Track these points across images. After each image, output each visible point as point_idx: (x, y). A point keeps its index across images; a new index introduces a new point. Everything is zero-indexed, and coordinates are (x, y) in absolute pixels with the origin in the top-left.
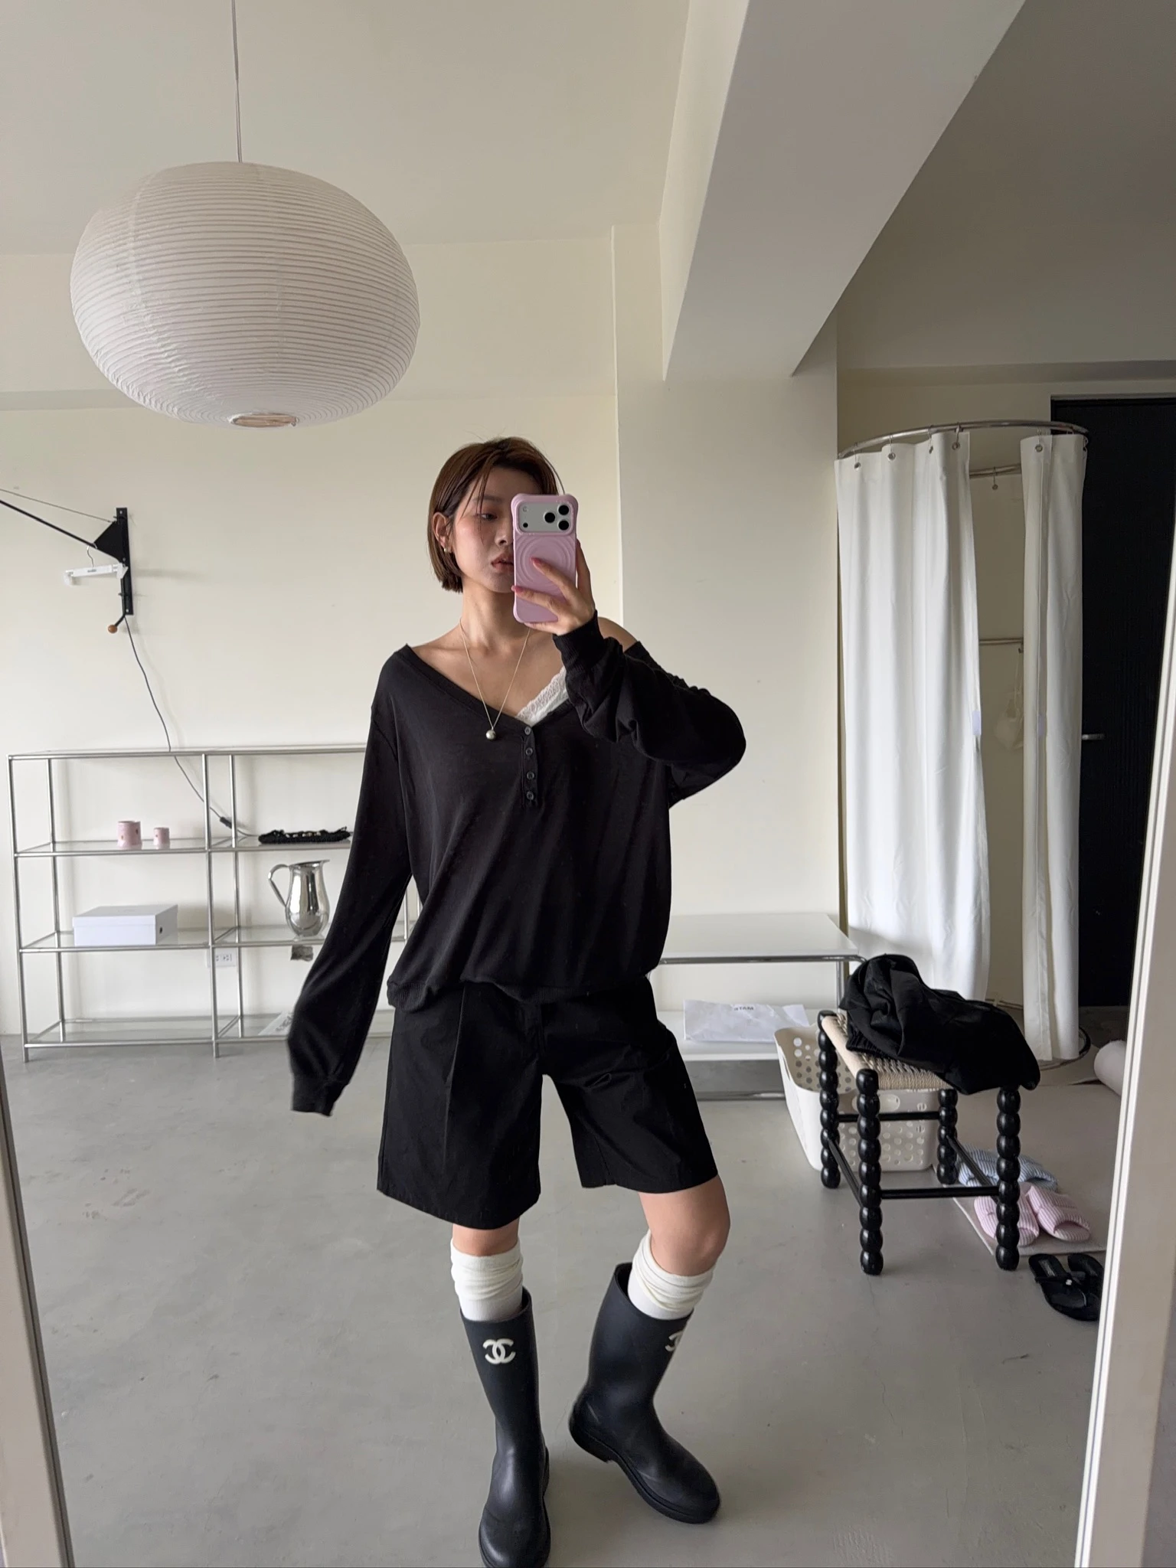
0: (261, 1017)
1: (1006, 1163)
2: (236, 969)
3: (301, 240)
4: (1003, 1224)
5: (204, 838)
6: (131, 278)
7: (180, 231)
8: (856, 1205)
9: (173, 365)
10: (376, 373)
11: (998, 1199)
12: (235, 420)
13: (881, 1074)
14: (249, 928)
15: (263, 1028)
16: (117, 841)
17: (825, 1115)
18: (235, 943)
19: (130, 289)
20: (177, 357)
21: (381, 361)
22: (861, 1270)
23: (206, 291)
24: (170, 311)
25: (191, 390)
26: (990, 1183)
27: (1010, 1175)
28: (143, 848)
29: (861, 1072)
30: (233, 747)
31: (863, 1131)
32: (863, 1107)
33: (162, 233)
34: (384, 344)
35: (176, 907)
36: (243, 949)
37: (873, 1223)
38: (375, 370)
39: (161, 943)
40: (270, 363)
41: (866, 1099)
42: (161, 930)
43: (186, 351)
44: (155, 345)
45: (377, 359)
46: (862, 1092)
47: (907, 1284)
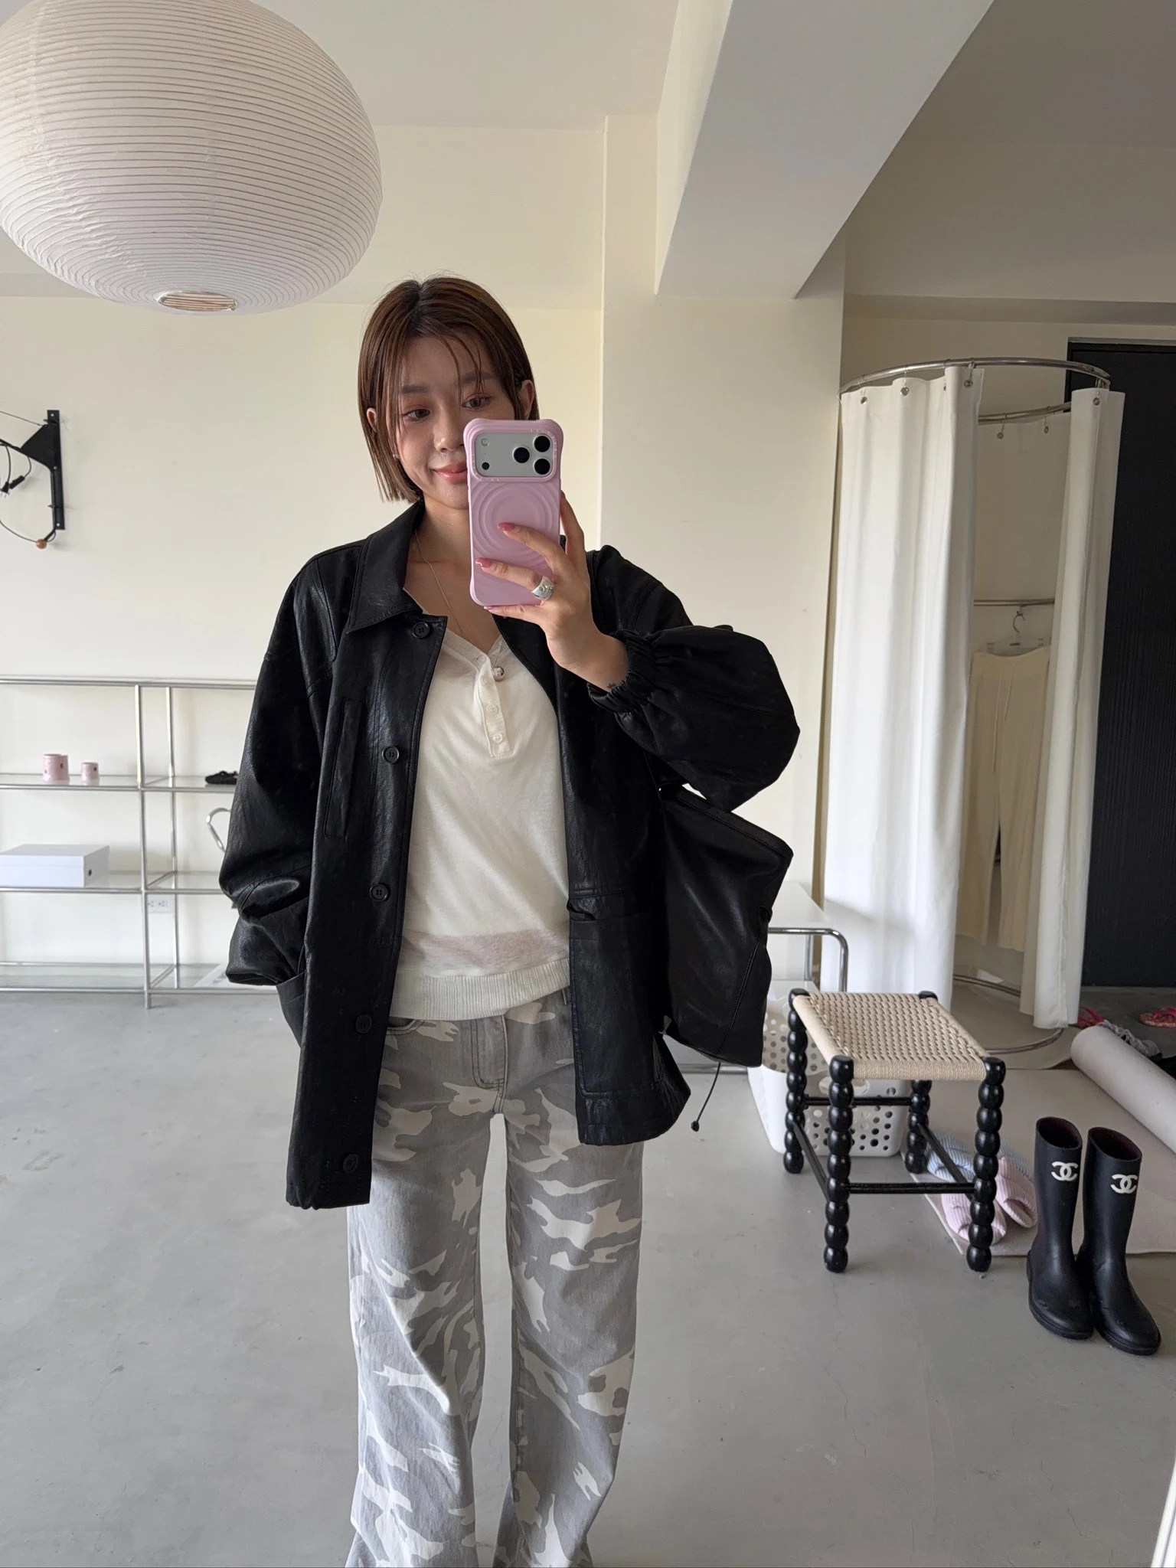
0: (199, 967)
1: (985, 1162)
2: (172, 915)
3: (237, 75)
4: (977, 1224)
5: (136, 776)
6: (31, 112)
7: (90, 54)
8: (822, 1199)
9: (84, 224)
10: (327, 249)
11: (973, 1196)
12: (163, 299)
13: (857, 1061)
14: (187, 873)
15: (200, 978)
16: (42, 775)
17: (791, 1097)
18: (172, 890)
19: (31, 126)
20: (88, 213)
21: (333, 234)
22: (823, 1266)
23: (121, 132)
24: (78, 155)
25: (107, 256)
26: (964, 1179)
27: (988, 1173)
28: (71, 783)
29: (835, 1059)
30: (172, 678)
31: (835, 1121)
32: (835, 1096)
33: (67, 57)
34: (334, 213)
35: (106, 850)
36: (180, 896)
37: (839, 1218)
38: (325, 245)
39: (87, 886)
40: (199, 227)
41: (840, 1088)
42: (90, 873)
43: (99, 206)
44: (62, 198)
45: (328, 232)
46: (835, 1080)
47: (871, 1284)
